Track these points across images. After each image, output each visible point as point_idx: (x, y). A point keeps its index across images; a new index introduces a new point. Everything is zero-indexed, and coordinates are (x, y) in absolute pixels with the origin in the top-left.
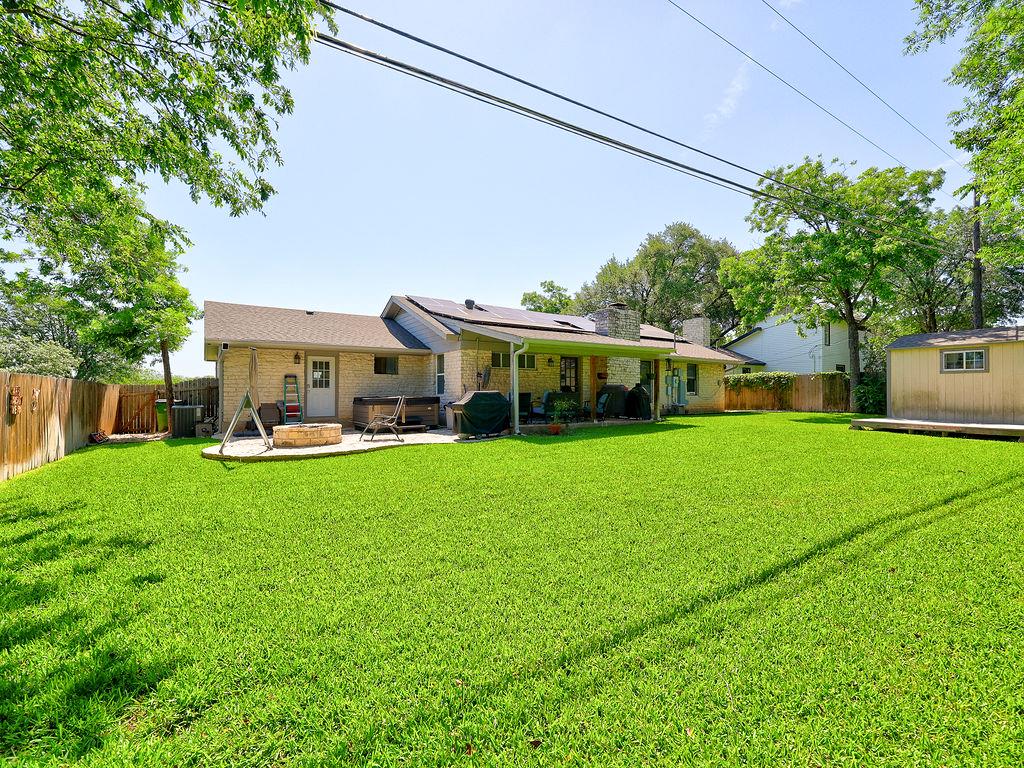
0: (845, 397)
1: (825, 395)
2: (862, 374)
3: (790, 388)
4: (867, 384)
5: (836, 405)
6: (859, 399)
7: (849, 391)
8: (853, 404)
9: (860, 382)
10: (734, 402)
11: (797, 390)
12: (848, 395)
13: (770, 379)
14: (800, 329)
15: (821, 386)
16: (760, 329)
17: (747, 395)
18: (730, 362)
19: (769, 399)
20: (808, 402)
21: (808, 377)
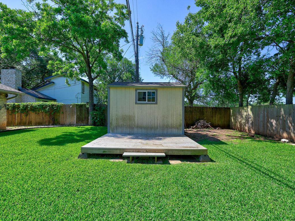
0: (87, 116)
1: (77, 116)
2: (95, 105)
3: (59, 112)
4: (97, 110)
5: (82, 121)
6: (93, 118)
7: (88, 113)
8: (90, 121)
9: (94, 109)
10: (24, 120)
11: (63, 113)
12: (88, 116)
13: (46, 106)
14: (67, 81)
15: (75, 111)
16: (54, 83)
17: (33, 116)
18: (11, 93)
19: (47, 119)
20: (68, 121)
21: (69, 106)
